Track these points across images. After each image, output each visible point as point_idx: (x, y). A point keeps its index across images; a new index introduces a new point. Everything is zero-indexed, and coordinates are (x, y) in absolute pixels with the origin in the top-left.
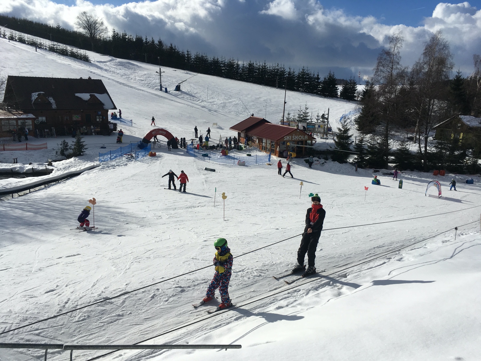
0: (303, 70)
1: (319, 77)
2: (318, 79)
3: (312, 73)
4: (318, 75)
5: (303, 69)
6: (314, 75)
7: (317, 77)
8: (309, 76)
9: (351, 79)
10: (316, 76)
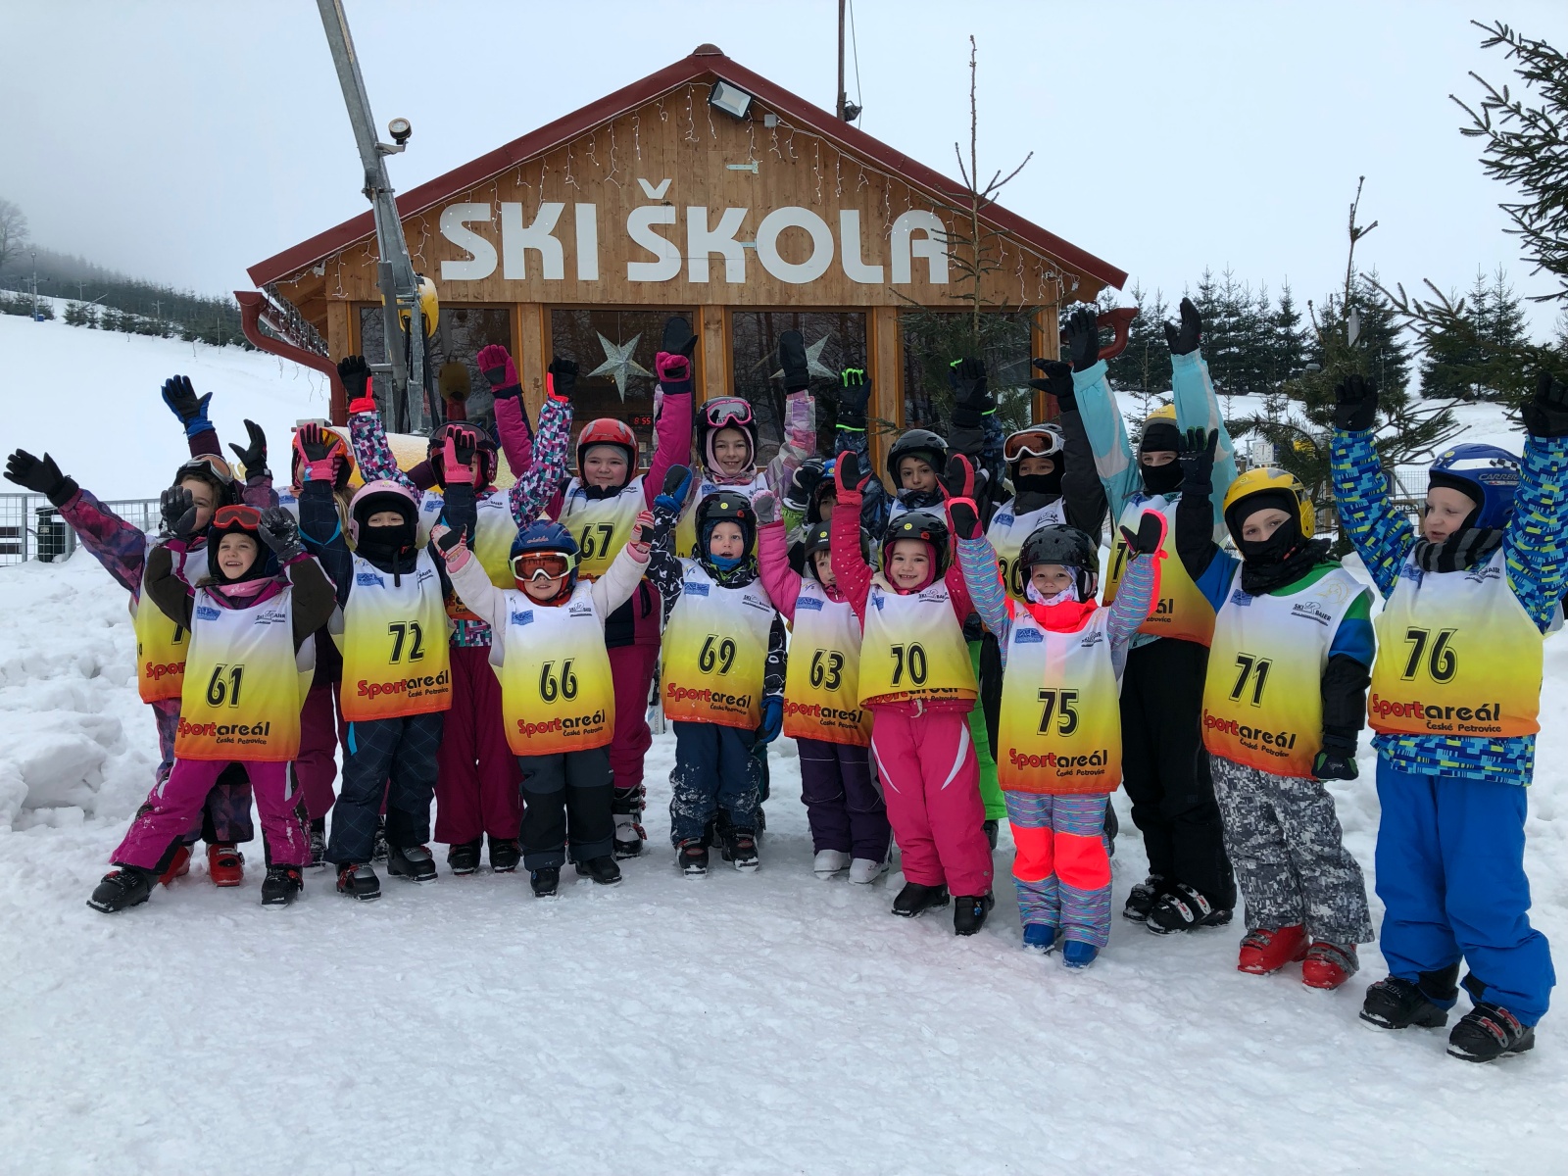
0: (1205, 288)
1: (1294, 310)
2: (1288, 319)
3: (1256, 296)
4: (1286, 304)
5: (1204, 284)
6: (1264, 305)
7: (1281, 312)
8: (1239, 315)
9: (1484, 289)
10: (1275, 308)
